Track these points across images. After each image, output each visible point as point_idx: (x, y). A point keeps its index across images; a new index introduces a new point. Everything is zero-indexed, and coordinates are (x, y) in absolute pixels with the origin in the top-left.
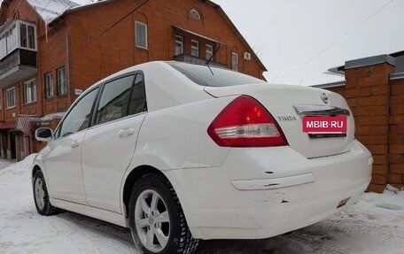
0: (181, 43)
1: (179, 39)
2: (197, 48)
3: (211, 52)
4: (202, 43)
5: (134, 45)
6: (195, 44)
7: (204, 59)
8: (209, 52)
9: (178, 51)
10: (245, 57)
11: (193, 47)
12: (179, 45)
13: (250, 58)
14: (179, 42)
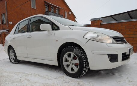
0: (48, 7)
1: (47, 6)
2: (53, 9)
3: (58, 11)
4: (55, 8)
5: (31, 7)
6: (52, 8)
7: (56, 13)
8: (57, 11)
9: (47, 10)
10: (69, 13)
11: (52, 9)
12: (47, 8)
13: (71, 14)
14: (47, 7)
